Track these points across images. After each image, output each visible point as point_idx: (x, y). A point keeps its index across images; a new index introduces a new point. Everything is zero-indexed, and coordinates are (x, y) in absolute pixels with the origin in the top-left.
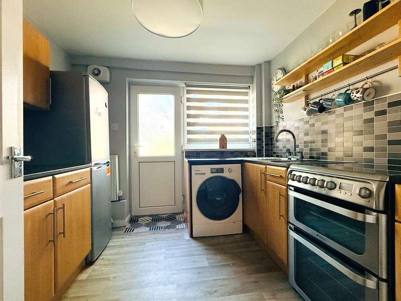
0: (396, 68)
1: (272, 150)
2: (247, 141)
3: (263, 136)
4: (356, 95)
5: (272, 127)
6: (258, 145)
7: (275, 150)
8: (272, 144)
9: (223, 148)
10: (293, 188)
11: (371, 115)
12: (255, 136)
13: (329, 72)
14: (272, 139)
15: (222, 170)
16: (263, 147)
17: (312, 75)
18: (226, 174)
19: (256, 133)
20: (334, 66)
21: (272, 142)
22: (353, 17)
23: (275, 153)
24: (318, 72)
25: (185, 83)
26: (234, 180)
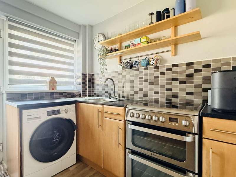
0: (170, 51)
1: (93, 91)
2: (72, 83)
3: (86, 81)
4: (153, 62)
5: (93, 75)
6: (83, 87)
7: (95, 91)
8: (93, 87)
9: (53, 89)
10: (131, 123)
11: (158, 74)
12: (80, 80)
13: (138, 44)
14: (93, 83)
15: (58, 112)
16: (86, 89)
17: (124, 44)
18: (63, 115)
19: (81, 78)
20: (141, 42)
21: (93, 85)
22: (150, 16)
23: (95, 94)
24: (131, 43)
25: (7, 17)
26: (70, 119)
